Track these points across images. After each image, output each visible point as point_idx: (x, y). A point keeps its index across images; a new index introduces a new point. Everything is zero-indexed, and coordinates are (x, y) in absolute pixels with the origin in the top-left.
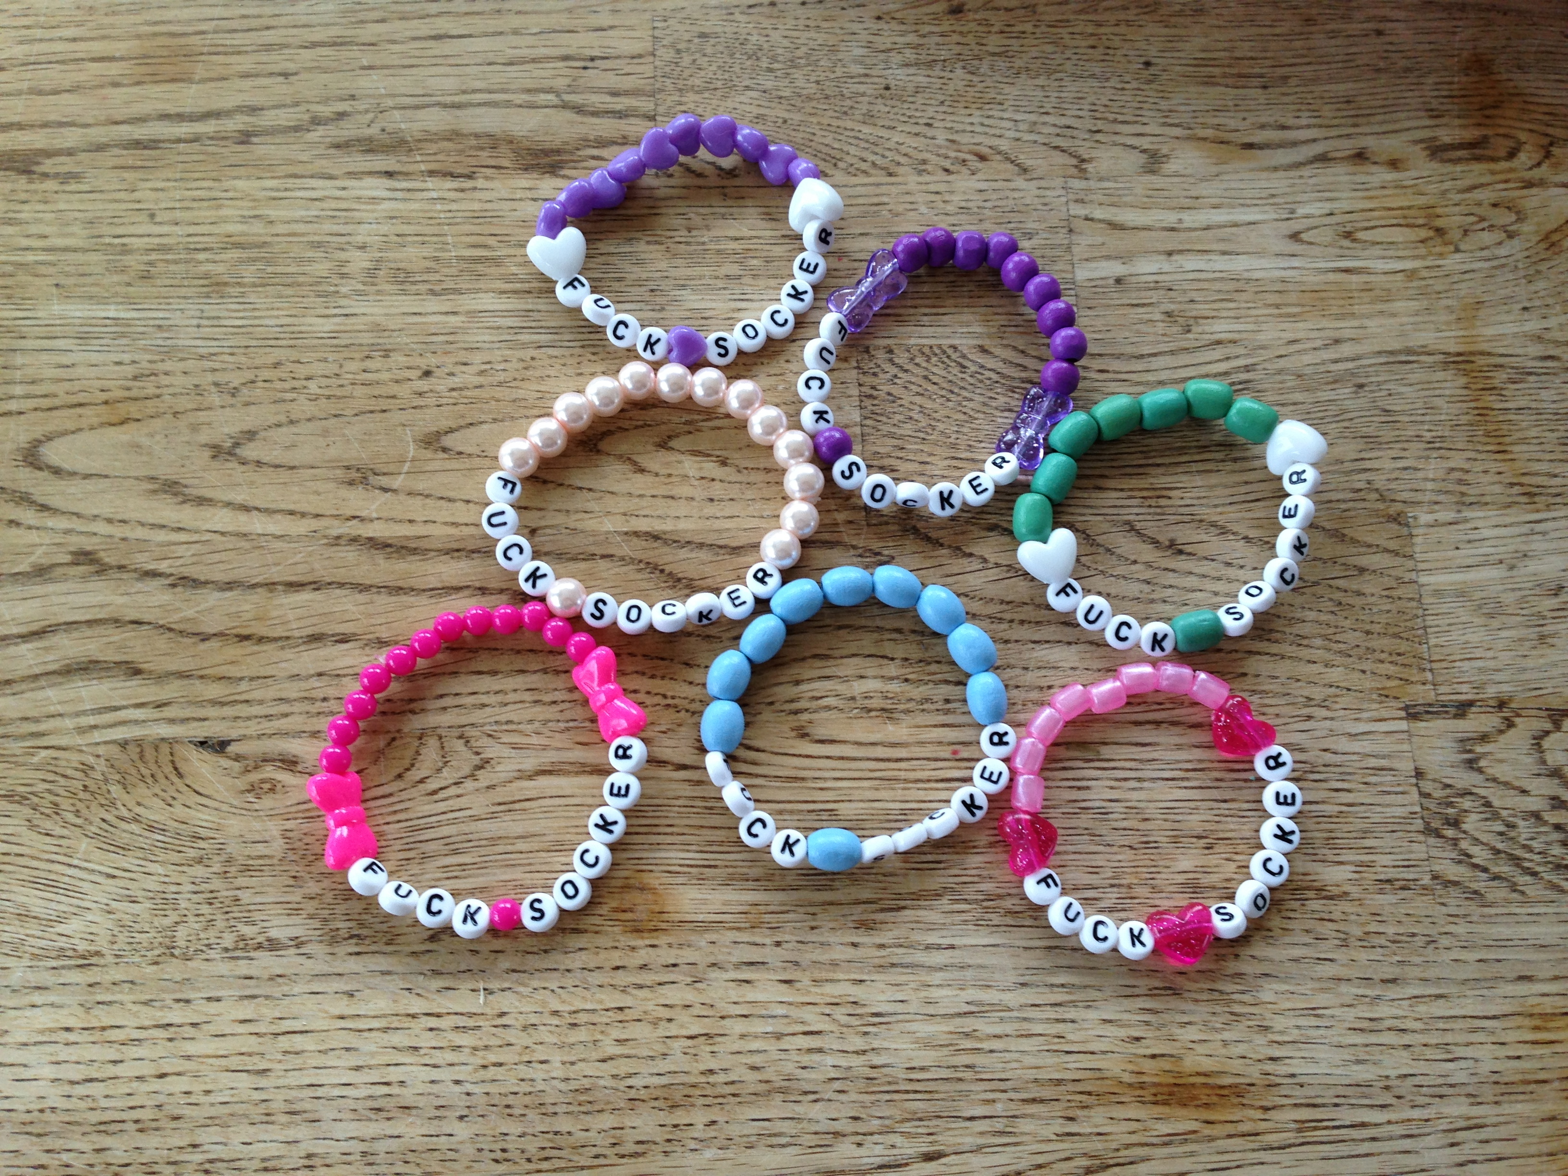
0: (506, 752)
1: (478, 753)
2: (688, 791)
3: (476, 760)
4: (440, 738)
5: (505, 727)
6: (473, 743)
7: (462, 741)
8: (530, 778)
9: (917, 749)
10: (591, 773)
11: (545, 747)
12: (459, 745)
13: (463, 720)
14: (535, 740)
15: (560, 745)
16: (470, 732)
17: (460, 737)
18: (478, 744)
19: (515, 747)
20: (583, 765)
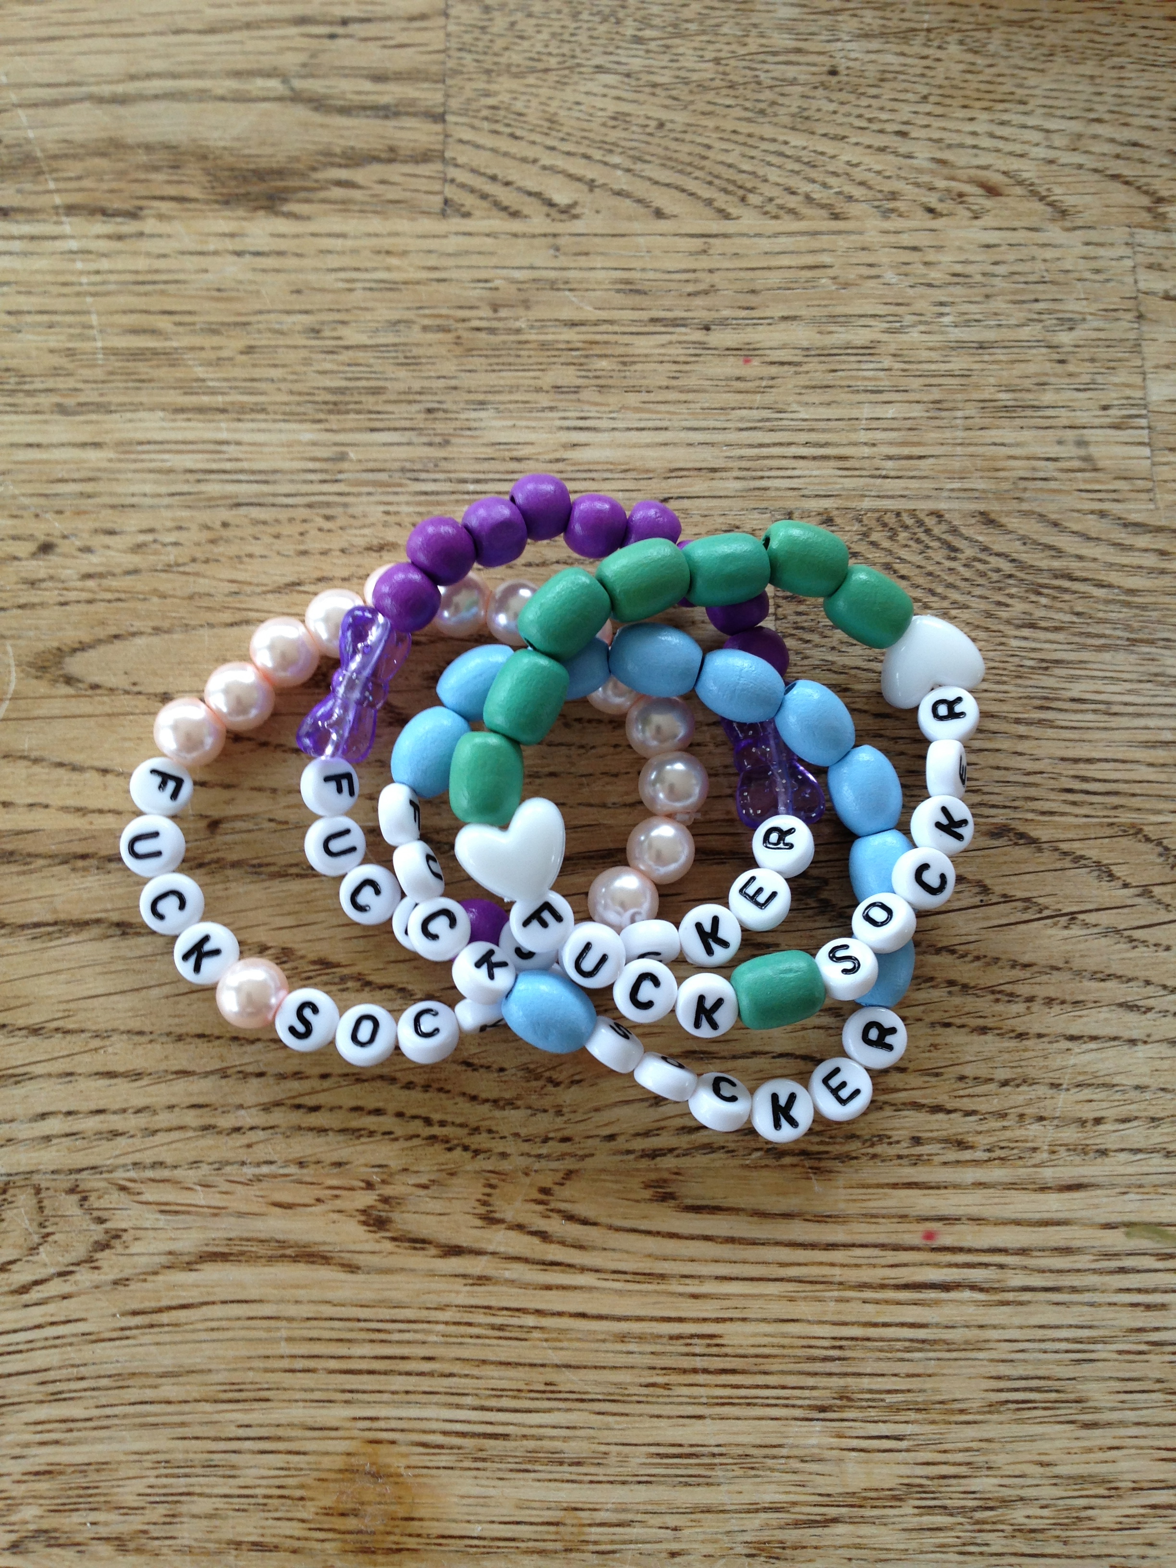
0: (151, 1218)
1: (101, 1221)
2: (463, 1295)
3: (97, 1232)
4: (38, 1190)
5: (150, 1174)
6: (94, 1201)
7: (75, 1198)
8: (189, 1266)
9: (864, 1227)
10: (295, 1259)
11: (217, 1212)
12: (70, 1205)
13: (80, 1160)
14: (200, 1197)
15: (244, 1208)
16: (90, 1181)
17: (72, 1191)
18: (102, 1203)
19: (166, 1209)
20: (282, 1244)
